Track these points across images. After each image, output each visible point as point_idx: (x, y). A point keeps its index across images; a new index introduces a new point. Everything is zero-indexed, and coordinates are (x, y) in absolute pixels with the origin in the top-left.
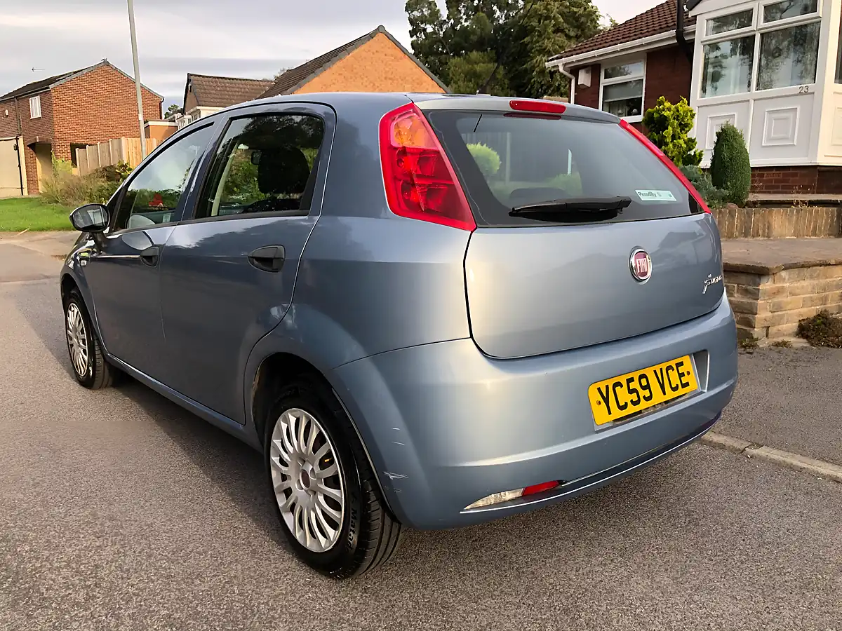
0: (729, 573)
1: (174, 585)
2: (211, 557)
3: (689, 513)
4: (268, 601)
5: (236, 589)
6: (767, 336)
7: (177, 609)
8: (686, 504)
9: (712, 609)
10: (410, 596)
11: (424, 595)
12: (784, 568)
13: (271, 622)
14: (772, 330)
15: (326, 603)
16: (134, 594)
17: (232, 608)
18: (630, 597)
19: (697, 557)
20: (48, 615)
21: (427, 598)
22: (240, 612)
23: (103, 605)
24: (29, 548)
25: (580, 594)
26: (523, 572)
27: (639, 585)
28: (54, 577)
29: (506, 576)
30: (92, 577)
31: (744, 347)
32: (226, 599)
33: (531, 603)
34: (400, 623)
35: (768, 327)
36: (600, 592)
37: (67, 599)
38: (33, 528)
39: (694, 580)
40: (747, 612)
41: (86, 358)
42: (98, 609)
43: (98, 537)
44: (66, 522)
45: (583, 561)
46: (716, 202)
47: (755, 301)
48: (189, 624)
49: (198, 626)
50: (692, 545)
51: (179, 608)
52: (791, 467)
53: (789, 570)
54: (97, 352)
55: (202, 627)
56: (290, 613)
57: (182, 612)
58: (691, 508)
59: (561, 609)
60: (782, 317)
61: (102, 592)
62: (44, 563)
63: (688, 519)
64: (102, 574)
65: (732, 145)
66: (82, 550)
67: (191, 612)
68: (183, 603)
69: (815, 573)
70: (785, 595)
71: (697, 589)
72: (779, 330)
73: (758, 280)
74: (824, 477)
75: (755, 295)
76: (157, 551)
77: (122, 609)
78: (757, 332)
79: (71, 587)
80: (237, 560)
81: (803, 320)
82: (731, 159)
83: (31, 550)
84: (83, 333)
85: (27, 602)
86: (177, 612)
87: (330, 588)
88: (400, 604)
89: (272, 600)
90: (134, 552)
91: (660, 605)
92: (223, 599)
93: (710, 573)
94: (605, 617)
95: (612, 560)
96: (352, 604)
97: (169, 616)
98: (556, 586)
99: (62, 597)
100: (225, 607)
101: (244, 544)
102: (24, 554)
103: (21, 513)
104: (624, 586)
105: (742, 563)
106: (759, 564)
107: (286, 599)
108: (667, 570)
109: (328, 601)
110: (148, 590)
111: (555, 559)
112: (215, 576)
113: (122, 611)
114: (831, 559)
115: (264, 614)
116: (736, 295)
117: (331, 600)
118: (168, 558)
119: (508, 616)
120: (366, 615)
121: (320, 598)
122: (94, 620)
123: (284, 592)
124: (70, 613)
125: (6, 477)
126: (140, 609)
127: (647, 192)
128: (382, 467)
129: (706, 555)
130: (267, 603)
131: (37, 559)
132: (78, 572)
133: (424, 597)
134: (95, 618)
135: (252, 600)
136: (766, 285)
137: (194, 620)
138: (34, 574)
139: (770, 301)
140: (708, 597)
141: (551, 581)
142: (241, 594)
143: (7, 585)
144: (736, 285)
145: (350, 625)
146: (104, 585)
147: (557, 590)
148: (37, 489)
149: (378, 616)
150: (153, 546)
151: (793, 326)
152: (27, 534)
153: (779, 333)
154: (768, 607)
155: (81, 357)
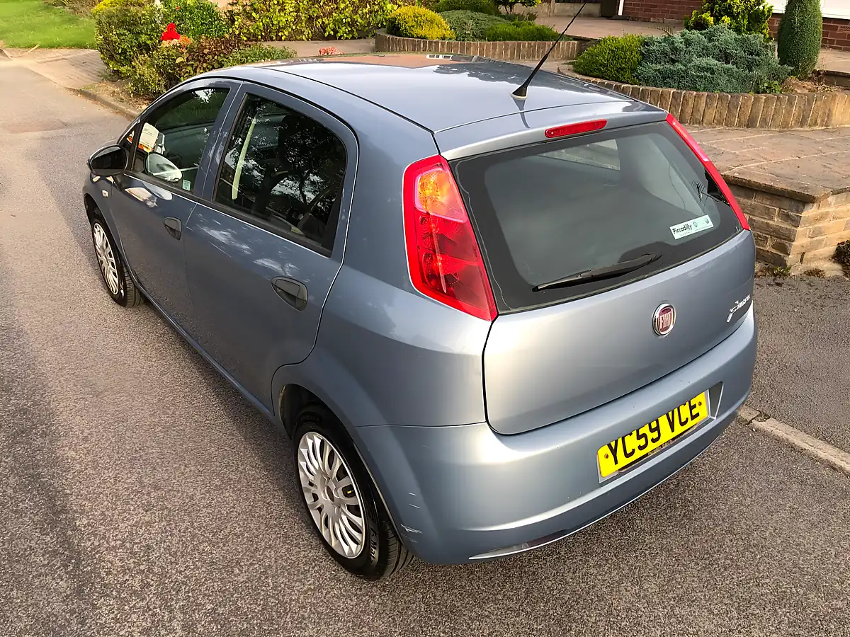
0: (712, 582)
1: (216, 574)
2: (248, 540)
3: (686, 503)
4: (299, 598)
5: (270, 581)
6: (801, 260)
7: (220, 603)
8: (684, 491)
9: (690, 625)
10: (423, 597)
11: (435, 596)
12: (762, 577)
13: (301, 623)
14: (807, 256)
15: (349, 601)
16: (183, 582)
17: (268, 605)
18: (617, 606)
19: (685, 561)
20: (110, 605)
21: (438, 600)
22: (275, 609)
23: (157, 595)
24: (86, 522)
25: (573, 601)
26: (525, 572)
27: (628, 592)
28: (111, 558)
29: (509, 576)
30: (145, 561)
31: (775, 275)
32: (262, 592)
33: (529, 610)
34: (413, 628)
35: (804, 253)
36: (592, 600)
37: (125, 587)
38: (88, 496)
39: (678, 588)
40: (720, 630)
41: (117, 280)
42: (153, 600)
43: (147, 511)
44: (117, 490)
45: (581, 560)
46: (776, 82)
47: (795, 229)
48: (232, 621)
49: (239, 623)
50: (682, 545)
51: (222, 601)
52: (792, 447)
53: (768, 581)
54: (127, 279)
55: (243, 625)
56: (318, 613)
57: (225, 606)
58: (689, 497)
59: (555, 618)
60: (820, 242)
61: (155, 578)
62: (101, 541)
63: (684, 511)
64: (153, 556)
65: (805, 8)
66: (134, 526)
67: (232, 607)
68: (225, 596)
69: (791, 586)
70: (758, 611)
71: (680, 599)
72: (815, 255)
73: (802, 207)
74: (822, 461)
75: (796, 222)
76: (199, 530)
77: (173, 600)
78: (791, 259)
79: (127, 571)
80: (271, 545)
81: (843, 243)
82: (802, 24)
83: (89, 524)
84: (111, 257)
85: (91, 589)
86: (220, 606)
87: (353, 584)
88: (414, 606)
89: (302, 596)
90: (179, 531)
91: (643, 617)
92: (259, 593)
93: (693, 581)
94: (593, 630)
95: (607, 560)
96: (372, 605)
97: (214, 610)
98: (553, 590)
99: (121, 584)
100: (262, 602)
101: (276, 526)
102: (83, 529)
103: (76, 476)
104: (614, 593)
105: (725, 569)
106: (740, 571)
107: (315, 596)
108: (655, 575)
109: (351, 600)
110: (194, 578)
111: (555, 557)
112: (251, 564)
113: (174, 602)
114: (809, 570)
115: (295, 613)
116: (776, 219)
117: (353, 598)
118: (210, 540)
119: (508, 625)
120: (384, 618)
121: (344, 596)
122: (150, 613)
123: (312, 587)
124: (129, 604)
125: (57, 428)
126: (188, 601)
127: (681, 225)
128: (399, 521)
129: (693, 558)
130: (297, 600)
131: (95, 536)
132: (133, 553)
133: (434, 598)
134: (150, 610)
135: (284, 595)
136: (810, 212)
137: (236, 617)
138: (94, 555)
139: (811, 227)
140: (689, 610)
141: (550, 584)
142: (275, 588)
143: (72, 568)
144: (777, 209)
145: (369, 629)
146: (156, 570)
147: (553, 595)
148: (87, 445)
149: (394, 619)
150: (196, 524)
151: (831, 249)
152: (83, 503)
153: (815, 258)
154: (740, 625)
155: (112, 279)
